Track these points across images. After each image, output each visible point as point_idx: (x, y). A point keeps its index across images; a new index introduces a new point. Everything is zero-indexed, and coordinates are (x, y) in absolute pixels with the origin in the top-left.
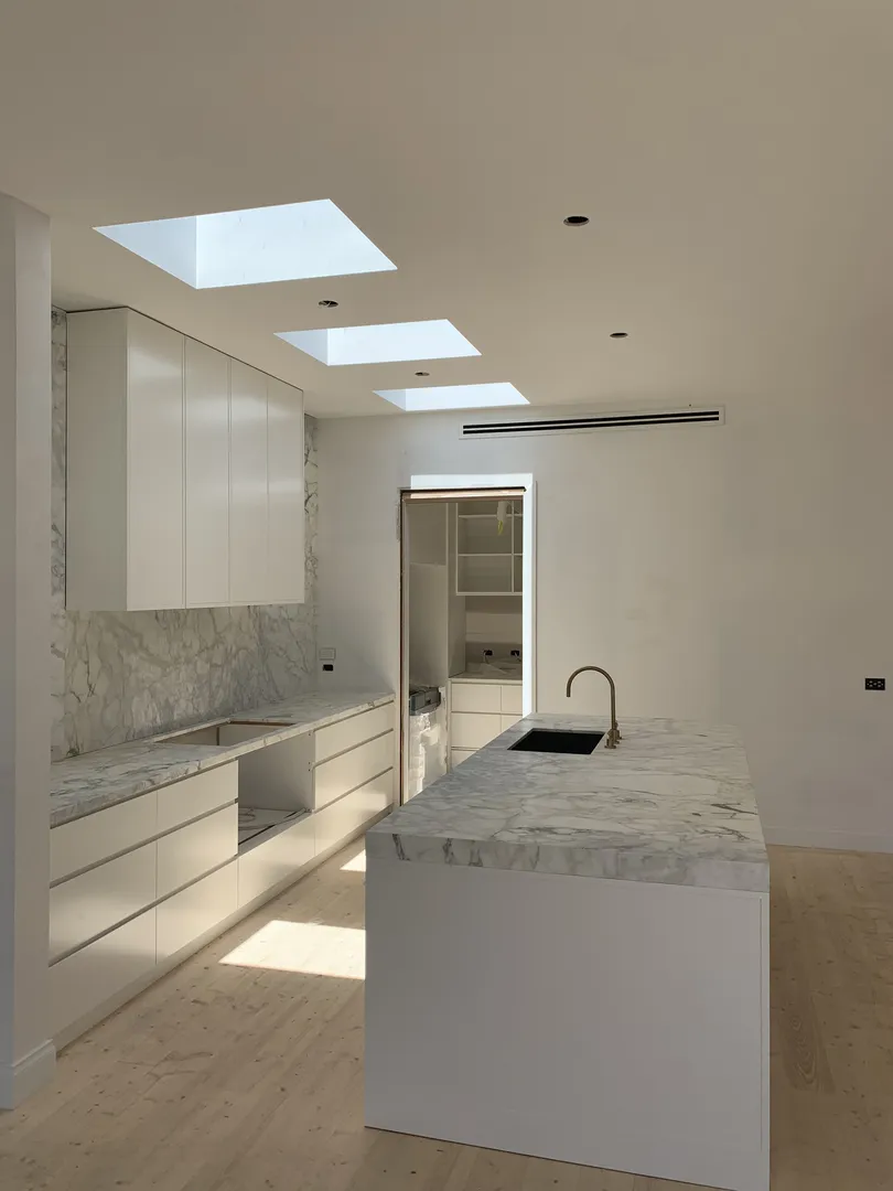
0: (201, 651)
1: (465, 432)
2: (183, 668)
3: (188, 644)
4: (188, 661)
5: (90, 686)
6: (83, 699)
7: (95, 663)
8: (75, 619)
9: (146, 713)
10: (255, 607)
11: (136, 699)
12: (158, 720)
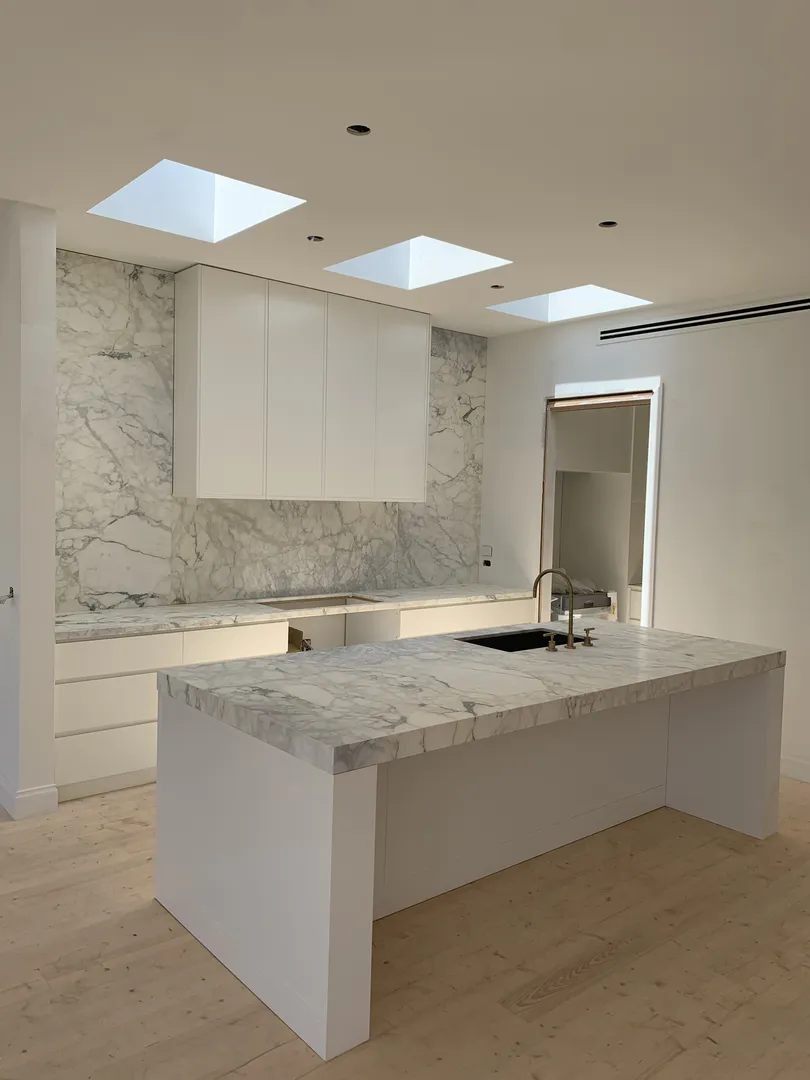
0: (324, 536)
1: (602, 338)
2: (302, 548)
3: (309, 530)
4: (308, 543)
5: (198, 554)
6: (190, 563)
7: (203, 537)
8: (183, 503)
9: (259, 581)
10: (394, 504)
11: (248, 569)
12: (273, 587)
